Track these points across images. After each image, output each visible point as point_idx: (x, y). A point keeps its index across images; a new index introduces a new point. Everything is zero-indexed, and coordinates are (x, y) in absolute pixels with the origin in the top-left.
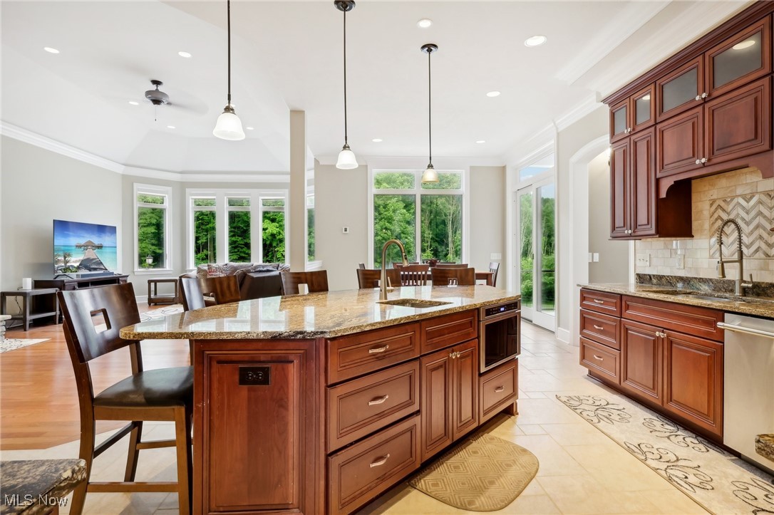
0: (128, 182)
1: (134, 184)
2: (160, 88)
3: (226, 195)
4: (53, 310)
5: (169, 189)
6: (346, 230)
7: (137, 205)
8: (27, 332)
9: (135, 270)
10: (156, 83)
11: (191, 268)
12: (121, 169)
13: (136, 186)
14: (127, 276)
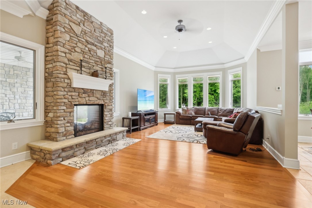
0: (156, 73)
1: (158, 74)
2: (182, 24)
3: (192, 76)
4: (137, 125)
5: (170, 76)
6: (279, 88)
7: (159, 83)
8: (131, 134)
9: (158, 109)
10: (180, 21)
11: (177, 109)
12: (154, 69)
13: (159, 75)
14: (158, 112)
